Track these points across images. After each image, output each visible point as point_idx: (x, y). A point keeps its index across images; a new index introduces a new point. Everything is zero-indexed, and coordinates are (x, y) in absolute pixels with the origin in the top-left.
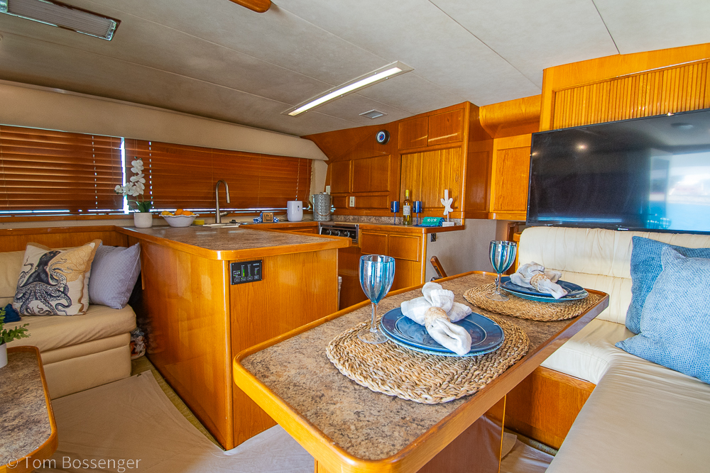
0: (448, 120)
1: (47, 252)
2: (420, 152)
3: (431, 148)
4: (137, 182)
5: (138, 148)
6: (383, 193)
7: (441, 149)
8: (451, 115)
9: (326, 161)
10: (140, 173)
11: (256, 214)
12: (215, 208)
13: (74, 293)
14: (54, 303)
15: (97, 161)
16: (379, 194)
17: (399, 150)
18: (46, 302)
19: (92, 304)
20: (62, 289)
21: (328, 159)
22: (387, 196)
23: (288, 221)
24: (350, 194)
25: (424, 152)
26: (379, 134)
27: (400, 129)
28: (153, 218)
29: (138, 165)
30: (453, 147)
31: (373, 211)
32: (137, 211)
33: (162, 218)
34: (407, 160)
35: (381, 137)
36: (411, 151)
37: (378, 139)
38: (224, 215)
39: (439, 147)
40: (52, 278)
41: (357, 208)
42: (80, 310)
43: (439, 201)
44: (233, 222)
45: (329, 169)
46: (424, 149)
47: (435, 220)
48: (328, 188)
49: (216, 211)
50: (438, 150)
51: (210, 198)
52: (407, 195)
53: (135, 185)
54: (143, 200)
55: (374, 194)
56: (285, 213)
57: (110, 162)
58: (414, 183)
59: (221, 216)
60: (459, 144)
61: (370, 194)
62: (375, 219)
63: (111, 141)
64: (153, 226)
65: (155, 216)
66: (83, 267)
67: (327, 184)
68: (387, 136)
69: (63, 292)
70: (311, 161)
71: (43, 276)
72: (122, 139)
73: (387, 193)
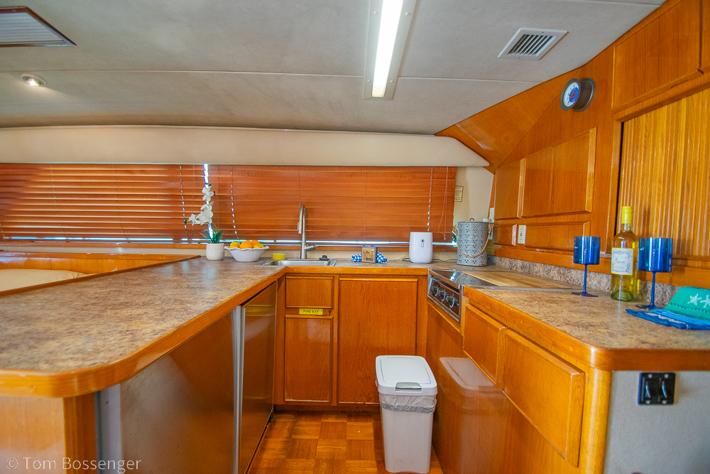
2: (677, 99)
4: (203, 210)
5: (218, 174)
6: (576, 218)
10: (209, 200)
11: (355, 249)
12: (301, 240)
16: (568, 218)
17: (617, 111)
21: (487, 164)
23: (409, 261)
24: (519, 221)
25: (690, 94)
26: (568, 91)
27: (616, 58)
29: (207, 192)
34: (636, 132)
35: (572, 95)
36: (648, 104)
37: (566, 101)
38: (311, 250)
41: (529, 246)
44: (324, 258)
45: (494, 180)
46: (687, 85)
48: (492, 210)
49: (301, 243)
55: (562, 219)
56: (406, 249)
59: (307, 251)
63: (194, 169)
67: (491, 206)
70: (456, 168)
72: (206, 166)
73: (585, 217)
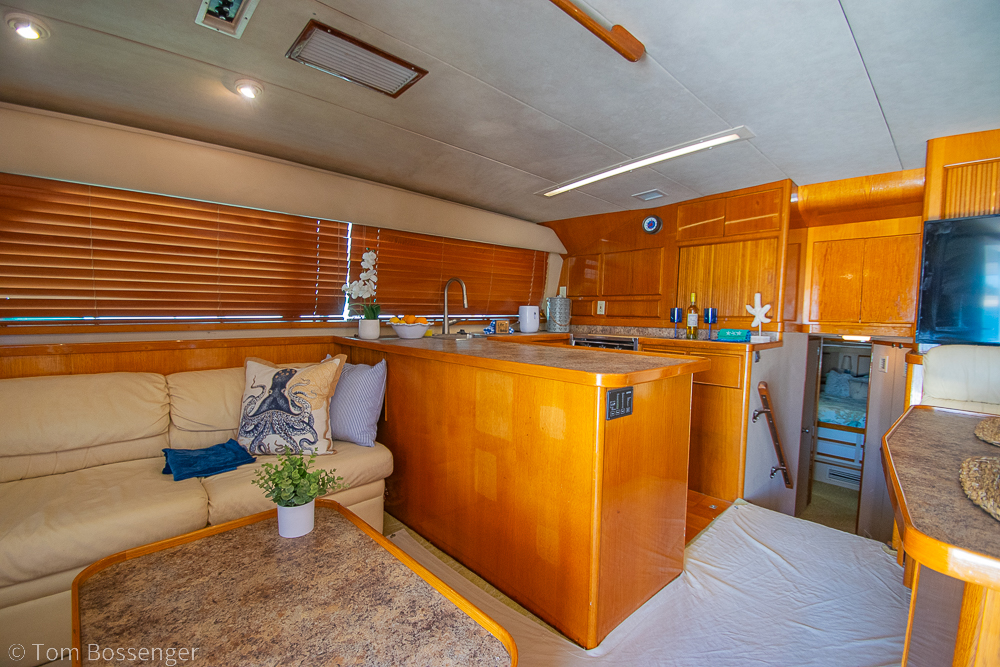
0: (758, 203)
1: (278, 370)
2: (711, 244)
3: (730, 239)
4: (368, 280)
5: (367, 237)
6: (651, 298)
7: (744, 241)
8: (763, 196)
9: (561, 255)
10: (372, 268)
11: (487, 322)
12: (444, 313)
13: (319, 425)
14: (297, 439)
15: (322, 253)
16: (645, 298)
17: (677, 242)
18: (288, 437)
19: (336, 439)
20: (306, 420)
21: (566, 252)
22: (657, 301)
23: (519, 331)
24: (596, 297)
25: (716, 243)
26: (648, 221)
27: (680, 214)
28: (381, 327)
29: (369, 259)
30: (765, 238)
31: (634, 320)
32: (363, 317)
33: (390, 326)
34: (688, 255)
35: (651, 225)
36: (696, 242)
37: (646, 227)
38: (453, 324)
39: (742, 237)
40: (294, 405)
41: (609, 316)
42: (329, 448)
43: (741, 308)
44: (462, 333)
45: (564, 265)
46: (717, 240)
47: (739, 333)
48: (564, 289)
49: (444, 319)
50: (740, 241)
51: (436, 302)
52: (693, 300)
53: (365, 284)
54: (370, 303)
55: (637, 298)
56: (517, 322)
57: (335, 254)
58: (700, 284)
59: (450, 325)
60: (775, 234)
61: (629, 298)
62: (638, 331)
63: (339, 227)
64: (380, 337)
65: (383, 325)
66: (326, 391)
67: (561, 285)
68: (659, 224)
69: (308, 424)
70: (548, 253)
71: (281, 402)
72: (350, 225)
73: (657, 297)
